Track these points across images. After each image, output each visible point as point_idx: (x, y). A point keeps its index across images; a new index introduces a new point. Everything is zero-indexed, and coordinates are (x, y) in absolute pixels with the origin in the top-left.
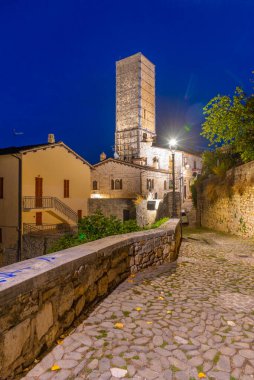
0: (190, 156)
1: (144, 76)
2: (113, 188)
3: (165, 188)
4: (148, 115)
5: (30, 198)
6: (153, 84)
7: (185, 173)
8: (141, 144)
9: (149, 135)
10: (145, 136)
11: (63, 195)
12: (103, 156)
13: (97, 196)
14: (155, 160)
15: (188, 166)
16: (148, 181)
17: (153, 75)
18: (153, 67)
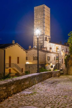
0: (65, 47)
1: (46, 13)
2: (34, 60)
3: (54, 60)
4: (47, 29)
5: (7, 64)
6: (49, 16)
7: (63, 54)
8: (45, 41)
9: (48, 38)
10: (46, 38)
11: (17, 63)
12: (30, 47)
13: (28, 63)
14: (51, 48)
15: (63, 51)
16: (48, 57)
17: (49, 13)
18: (49, 9)
